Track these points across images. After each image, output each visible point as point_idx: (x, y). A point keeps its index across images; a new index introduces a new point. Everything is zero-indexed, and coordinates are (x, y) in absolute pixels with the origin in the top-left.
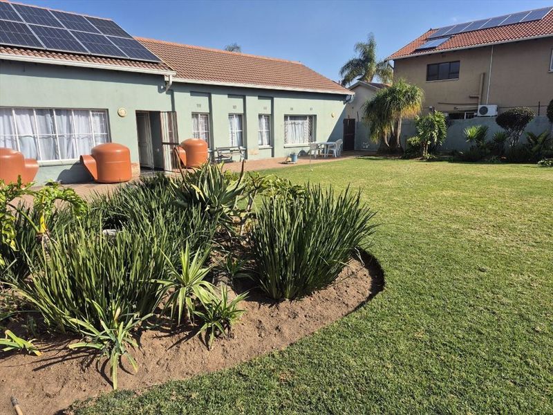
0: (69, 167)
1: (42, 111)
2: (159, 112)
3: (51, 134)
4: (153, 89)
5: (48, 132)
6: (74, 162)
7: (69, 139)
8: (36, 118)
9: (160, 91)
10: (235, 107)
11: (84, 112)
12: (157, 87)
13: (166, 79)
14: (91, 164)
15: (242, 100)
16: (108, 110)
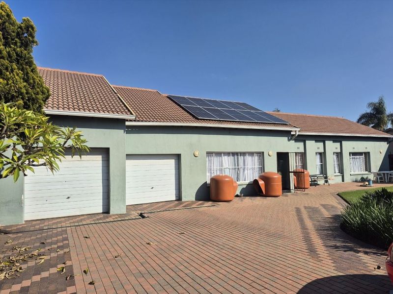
0: (245, 186)
1: (234, 154)
2: (288, 153)
3: (236, 167)
4: (285, 139)
5: (235, 166)
6: (247, 183)
7: (244, 170)
8: (231, 158)
9: (289, 140)
10: (318, 148)
11: (251, 154)
12: (287, 138)
13: (292, 133)
14: (262, 184)
15: (322, 143)
16: (263, 152)
